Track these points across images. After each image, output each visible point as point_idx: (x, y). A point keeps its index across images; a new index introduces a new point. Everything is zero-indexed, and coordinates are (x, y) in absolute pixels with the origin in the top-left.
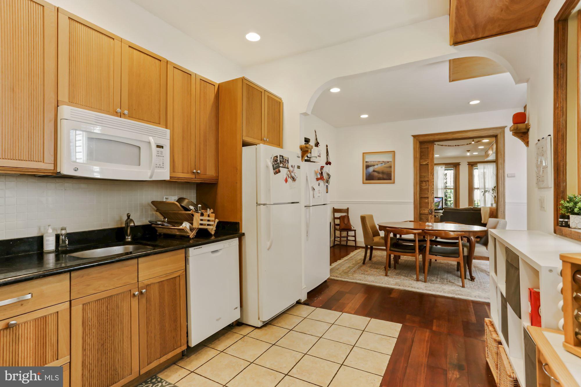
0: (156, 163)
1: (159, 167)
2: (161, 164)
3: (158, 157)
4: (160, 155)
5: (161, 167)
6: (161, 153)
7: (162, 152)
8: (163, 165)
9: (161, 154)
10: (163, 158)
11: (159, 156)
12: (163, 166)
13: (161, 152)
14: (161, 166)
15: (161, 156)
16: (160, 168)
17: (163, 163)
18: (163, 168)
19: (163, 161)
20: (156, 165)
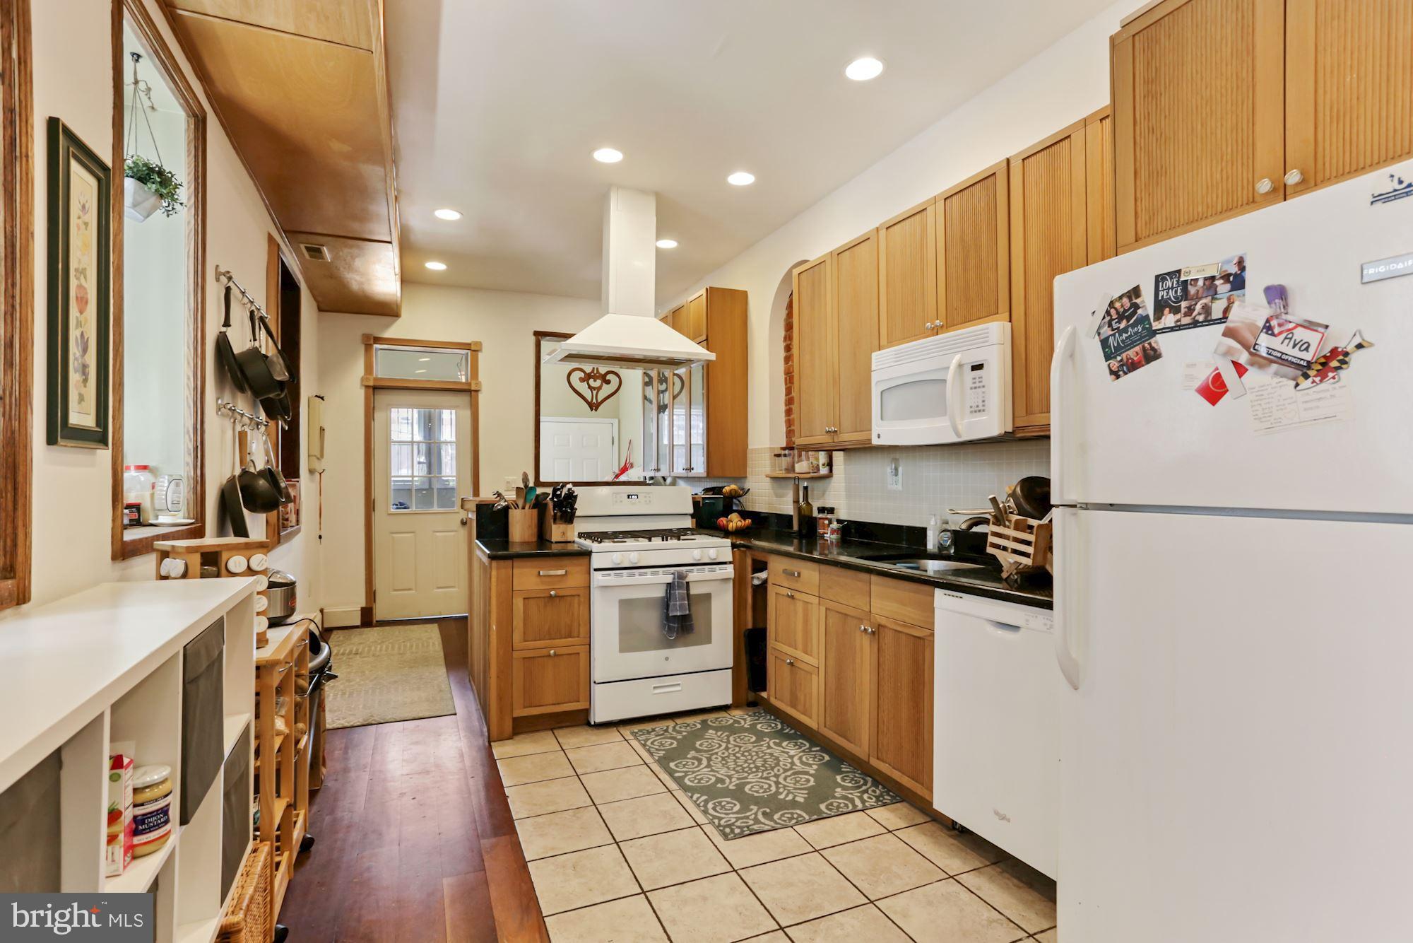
0: (971, 405)
1: (975, 412)
2: (980, 404)
3: (974, 390)
4: (977, 385)
5: (980, 411)
6: (980, 380)
7: (981, 378)
8: (984, 406)
9: (980, 382)
10: (983, 390)
11: (975, 388)
12: (984, 408)
13: (979, 378)
14: (981, 408)
15: (979, 387)
16: (978, 414)
17: (983, 401)
18: (984, 411)
19: (983, 397)
20: (971, 407)
